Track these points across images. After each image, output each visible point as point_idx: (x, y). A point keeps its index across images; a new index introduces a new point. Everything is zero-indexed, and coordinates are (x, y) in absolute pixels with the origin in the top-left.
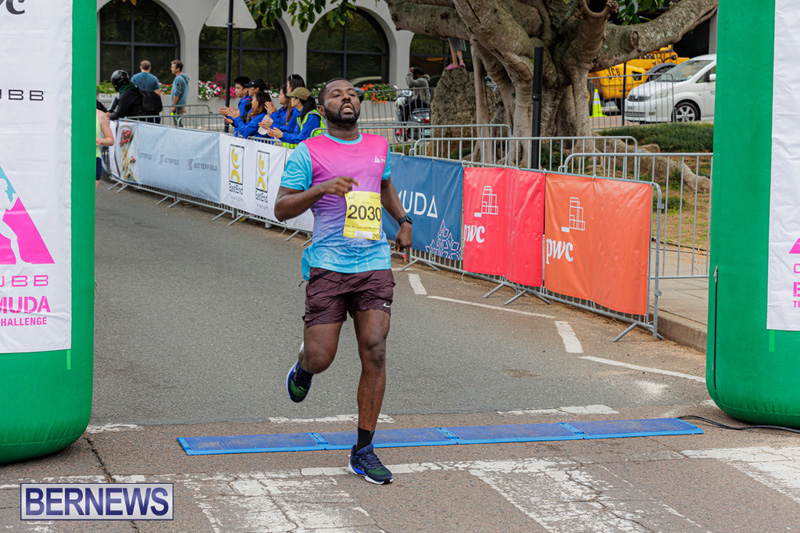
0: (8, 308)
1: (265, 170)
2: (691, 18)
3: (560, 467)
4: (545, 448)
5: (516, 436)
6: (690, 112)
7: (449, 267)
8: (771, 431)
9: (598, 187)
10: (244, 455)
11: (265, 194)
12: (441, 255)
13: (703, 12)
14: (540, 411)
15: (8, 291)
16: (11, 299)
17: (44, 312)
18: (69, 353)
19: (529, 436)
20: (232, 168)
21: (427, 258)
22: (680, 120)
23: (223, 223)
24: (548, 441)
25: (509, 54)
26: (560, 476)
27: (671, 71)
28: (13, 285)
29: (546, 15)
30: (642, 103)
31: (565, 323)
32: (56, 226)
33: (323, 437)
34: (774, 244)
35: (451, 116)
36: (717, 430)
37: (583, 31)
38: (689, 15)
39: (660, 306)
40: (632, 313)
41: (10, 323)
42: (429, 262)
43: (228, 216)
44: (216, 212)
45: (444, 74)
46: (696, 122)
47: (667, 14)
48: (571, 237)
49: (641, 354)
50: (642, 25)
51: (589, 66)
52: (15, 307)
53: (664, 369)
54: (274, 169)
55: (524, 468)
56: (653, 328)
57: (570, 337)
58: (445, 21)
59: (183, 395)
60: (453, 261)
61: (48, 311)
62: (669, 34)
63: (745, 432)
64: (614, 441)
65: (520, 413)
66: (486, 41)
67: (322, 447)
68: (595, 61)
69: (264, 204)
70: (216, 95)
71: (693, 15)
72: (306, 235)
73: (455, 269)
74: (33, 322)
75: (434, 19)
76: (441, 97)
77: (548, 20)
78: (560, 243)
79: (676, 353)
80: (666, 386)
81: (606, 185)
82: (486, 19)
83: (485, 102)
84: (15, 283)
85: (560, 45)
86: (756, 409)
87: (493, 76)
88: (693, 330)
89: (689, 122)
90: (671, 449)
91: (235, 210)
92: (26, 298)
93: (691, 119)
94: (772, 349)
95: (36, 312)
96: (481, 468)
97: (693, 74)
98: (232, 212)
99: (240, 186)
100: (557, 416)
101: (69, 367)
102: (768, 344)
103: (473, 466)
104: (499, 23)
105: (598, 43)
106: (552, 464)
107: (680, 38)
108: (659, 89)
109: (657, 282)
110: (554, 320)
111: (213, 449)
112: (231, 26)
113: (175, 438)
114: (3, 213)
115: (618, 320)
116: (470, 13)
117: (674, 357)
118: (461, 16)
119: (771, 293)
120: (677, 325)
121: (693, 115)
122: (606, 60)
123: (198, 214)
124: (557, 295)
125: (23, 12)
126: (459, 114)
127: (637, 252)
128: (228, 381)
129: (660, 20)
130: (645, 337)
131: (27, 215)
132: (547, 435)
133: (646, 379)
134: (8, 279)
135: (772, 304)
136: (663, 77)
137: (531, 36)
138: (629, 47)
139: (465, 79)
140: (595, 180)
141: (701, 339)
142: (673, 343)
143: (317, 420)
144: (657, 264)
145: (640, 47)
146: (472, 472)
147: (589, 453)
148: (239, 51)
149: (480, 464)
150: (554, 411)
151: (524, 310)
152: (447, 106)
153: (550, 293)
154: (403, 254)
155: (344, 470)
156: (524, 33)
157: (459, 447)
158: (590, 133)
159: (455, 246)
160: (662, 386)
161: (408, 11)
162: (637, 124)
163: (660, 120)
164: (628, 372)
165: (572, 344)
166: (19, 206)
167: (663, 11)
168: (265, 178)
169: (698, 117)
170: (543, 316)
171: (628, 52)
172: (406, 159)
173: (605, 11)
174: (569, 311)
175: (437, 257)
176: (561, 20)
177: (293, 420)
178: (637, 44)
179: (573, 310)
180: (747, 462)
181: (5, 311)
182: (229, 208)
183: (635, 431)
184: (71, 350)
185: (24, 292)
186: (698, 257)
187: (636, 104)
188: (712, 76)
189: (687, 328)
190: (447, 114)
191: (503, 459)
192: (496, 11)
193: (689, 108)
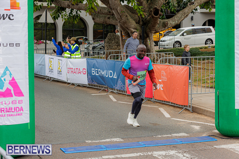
0: (11, 111)
1: (61, 65)
2: (182, 17)
3: (180, 153)
4: (172, 147)
5: (162, 144)
6: (178, 45)
7: (122, 93)
8: (237, 139)
9: (171, 68)
10: (83, 153)
11: (61, 72)
12: (119, 89)
13: (186, 15)
14: (166, 136)
15: (11, 106)
16: (12, 108)
17: (22, 111)
18: (29, 124)
19: (166, 143)
20: (50, 65)
21: (114, 90)
22: (176, 47)
23: (46, 81)
24: (172, 145)
25: (131, 29)
26: (180, 155)
27: (172, 33)
28: (12, 104)
29: (140, 17)
30: (164, 43)
31: (162, 109)
32: (24, 85)
33: (104, 146)
34: (237, 83)
35: (111, 48)
36: (220, 139)
37: (152, 21)
38: (182, 16)
39: (192, 103)
40: (183, 105)
41: (12, 115)
42: (115, 91)
43: (48, 79)
44: (44, 78)
45: (108, 35)
46: (180, 48)
47: (176, 16)
48: (162, 83)
49: (188, 117)
50: (168, 19)
51: (154, 32)
52: (13, 110)
53: (197, 121)
54: (63, 65)
55: (169, 153)
56: (190, 109)
57: (165, 113)
58: (109, 19)
59: (56, 135)
60: (123, 91)
61: (23, 111)
62: (176, 22)
63: (229, 140)
64: (192, 144)
65: (160, 136)
66: (124, 25)
67: (105, 149)
68: (155, 30)
69: (61, 75)
70: (35, 43)
71: (183, 16)
72: (74, 85)
73: (124, 93)
74: (18, 115)
75: (105, 19)
76: (108, 42)
77: (141, 18)
78: (158, 85)
79: (198, 116)
80: (200, 126)
81: (174, 67)
82: (124, 18)
83: (123, 43)
84: (13, 103)
85: (145, 26)
86: (232, 133)
87: (126, 35)
88: (203, 109)
89: (178, 48)
90: (210, 146)
91: (51, 77)
92: (16, 107)
93: (179, 47)
94: (237, 115)
95: (19, 112)
96: (156, 154)
97: (179, 34)
98: (50, 78)
99: (52, 70)
100: (171, 137)
101: (29, 128)
102: (236, 113)
103: (153, 153)
104: (128, 20)
105: (156, 25)
106: (177, 152)
107: (179, 23)
108: (168, 38)
109: (191, 95)
110: (158, 108)
111: (73, 151)
112: (46, 22)
113: (59, 148)
114: (9, 81)
115: (177, 107)
116: (119, 17)
117: (198, 118)
118: (117, 18)
119: (236, 98)
120: (197, 108)
121: (179, 45)
122: (158, 30)
123: (38, 79)
124: (158, 100)
125: (13, 19)
126: (113, 47)
127: (184, 87)
128: (68, 130)
129: (174, 18)
130: (187, 112)
131: (16, 82)
132: (171, 143)
133: (193, 125)
134: (11, 102)
135: (237, 101)
136: (170, 35)
137: (136, 23)
138: (165, 25)
139: (115, 37)
140: (170, 65)
141: (205, 112)
142: (196, 113)
143: (100, 141)
144: (191, 90)
145: (168, 26)
146: (154, 155)
147: (186, 148)
148: (42, 30)
149: (155, 152)
150: (170, 135)
151: (148, 105)
152: (110, 45)
153: (156, 100)
154: (106, 89)
155: (115, 156)
156: (135, 22)
157: (146, 148)
158: (155, 52)
159: (123, 87)
160: (199, 127)
161: (97, 17)
162: (163, 49)
163: (169, 47)
164: (187, 123)
165: (167, 115)
166: (13, 79)
167: (174, 16)
168: (60, 68)
169: (181, 46)
170: (154, 106)
171: (165, 27)
172: (106, 61)
173: (158, 16)
174: (161, 105)
175: (118, 90)
176: (145, 18)
177: (93, 141)
178: (168, 25)
179: (162, 104)
180: (234, 149)
181: (10, 112)
182: (49, 77)
183: (197, 140)
184: (30, 123)
185: (15, 106)
186: (194, 88)
187: (162, 43)
188: (184, 34)
189: (201, 109)
190: (110, 47)
191: (161, 151)
192: (127, 16)
193: (178, 44)
